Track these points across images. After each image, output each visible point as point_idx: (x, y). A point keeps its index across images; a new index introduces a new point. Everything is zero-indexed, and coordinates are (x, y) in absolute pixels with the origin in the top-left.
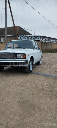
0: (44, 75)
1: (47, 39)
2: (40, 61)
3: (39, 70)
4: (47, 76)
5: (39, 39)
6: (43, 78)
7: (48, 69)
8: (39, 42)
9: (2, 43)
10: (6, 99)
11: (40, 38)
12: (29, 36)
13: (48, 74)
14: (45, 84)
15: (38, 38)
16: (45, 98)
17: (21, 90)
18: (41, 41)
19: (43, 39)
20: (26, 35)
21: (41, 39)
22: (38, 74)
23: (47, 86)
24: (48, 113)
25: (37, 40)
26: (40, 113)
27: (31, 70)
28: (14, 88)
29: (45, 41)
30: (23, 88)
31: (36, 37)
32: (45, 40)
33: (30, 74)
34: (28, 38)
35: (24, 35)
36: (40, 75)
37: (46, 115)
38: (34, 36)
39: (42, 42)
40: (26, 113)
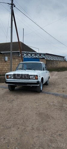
0: (53, 94)
1: (49, 57)
2: (47, 81)
3: (47, 90)
4: (56, 95)
5: (44, 57)
6: (53, 97)
7: (56, 89)
8: (44, 60)
9: (5, 61)
10: (26, 112)
11: (45, 55)
12: (32, 53)
13: (57, 93)
14: (55, 101)
15: (42, 55)
16: (56, 111)
17: (36, 106)
18: (45, 58)
19: (48, 57)
20: (30, 52)
21: (46, 57)
22: (48, 93)
23: (57, 103)
24: (60, 120)
25: (41, 57)
26: (54, 120)
27: (41, 89)
28: (30, 104)
29: (49, 59)
30: (37, 104)
31: (40, 54)
32: (50, 57)
33: (41, 93)
34: (31, 55)
35: (27, 52)
36: (50, 94)
37: (58, 121)
38: (38, 54)
39: (47, 60)
40: (43, 121)
